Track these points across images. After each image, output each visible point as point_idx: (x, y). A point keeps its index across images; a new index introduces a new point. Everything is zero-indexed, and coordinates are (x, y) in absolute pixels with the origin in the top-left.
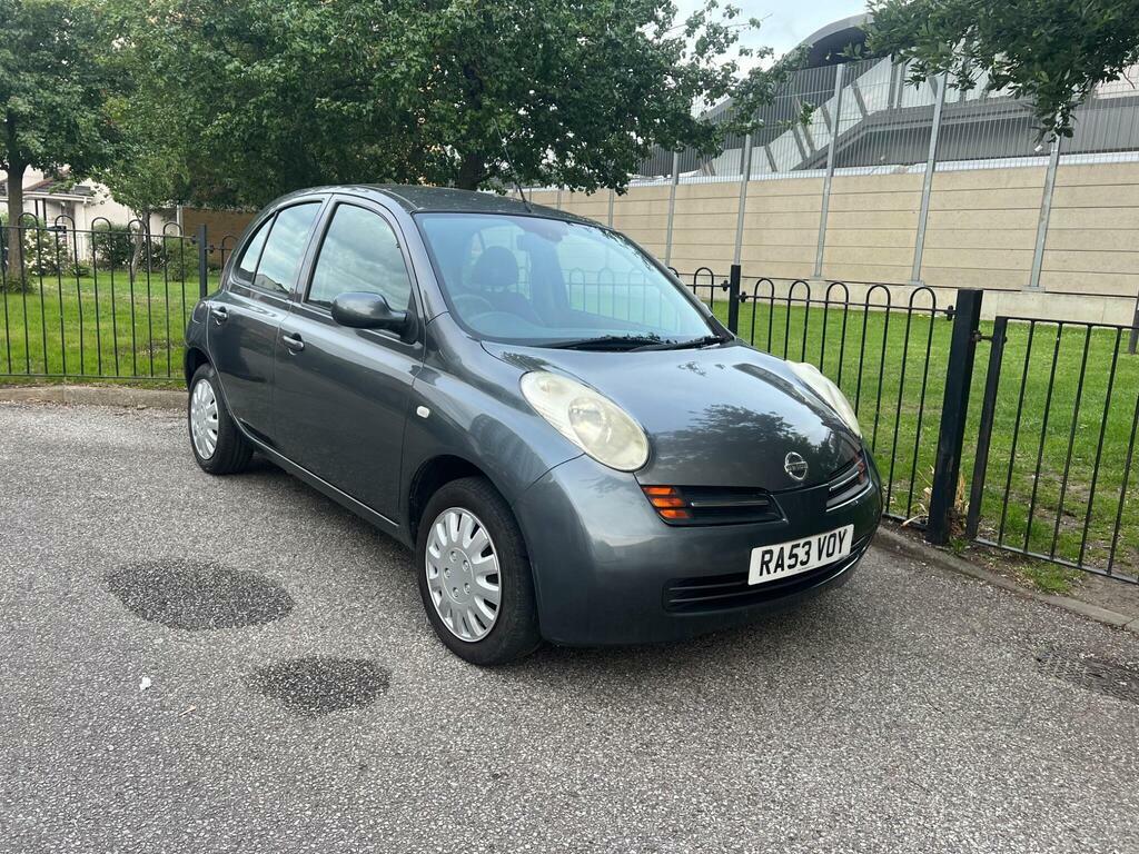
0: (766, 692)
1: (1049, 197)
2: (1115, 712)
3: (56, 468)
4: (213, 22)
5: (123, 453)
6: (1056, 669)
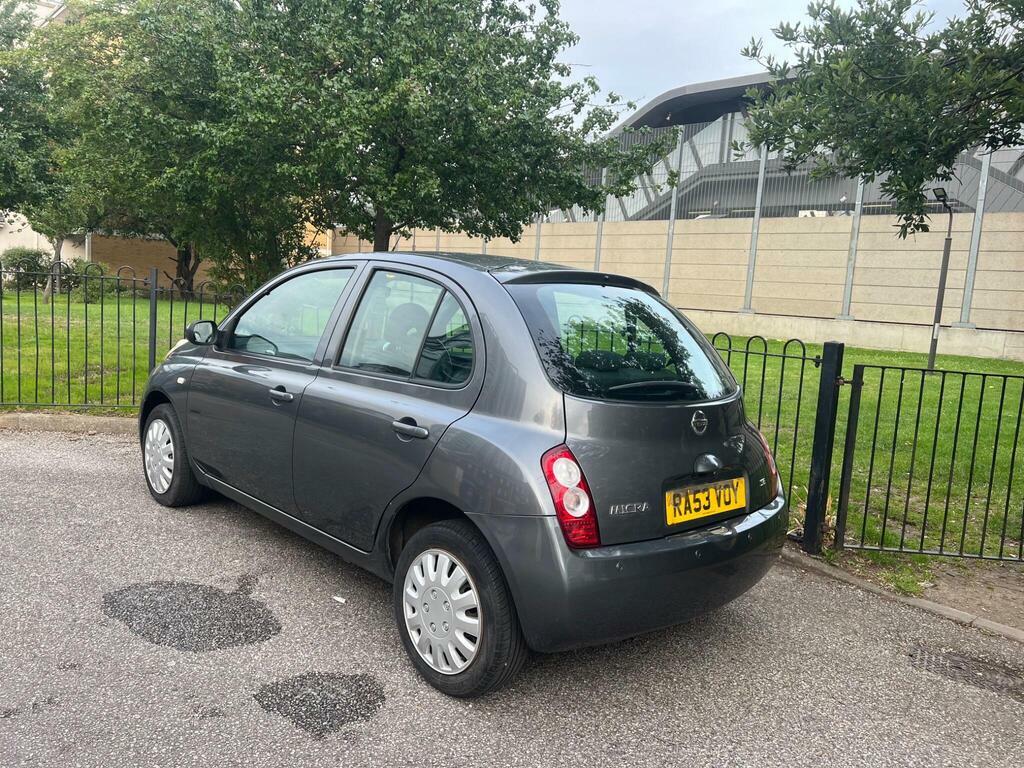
0: (701, 692)
1: (855, 241)
2: (979, 700)
3: (30, 495)
4: (161, 88)
5: (89, 480)
6: (926, 663)
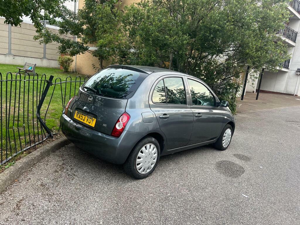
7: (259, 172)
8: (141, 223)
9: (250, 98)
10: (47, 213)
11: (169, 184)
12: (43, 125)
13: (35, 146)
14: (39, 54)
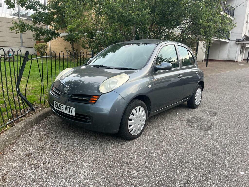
7: (226, 123)
8: (132, 182)
9: (201, 66)
10: (34, 183)
11: (150, 141)
12: (24, 99)
13: (18, 119)
14: (17, 43)
